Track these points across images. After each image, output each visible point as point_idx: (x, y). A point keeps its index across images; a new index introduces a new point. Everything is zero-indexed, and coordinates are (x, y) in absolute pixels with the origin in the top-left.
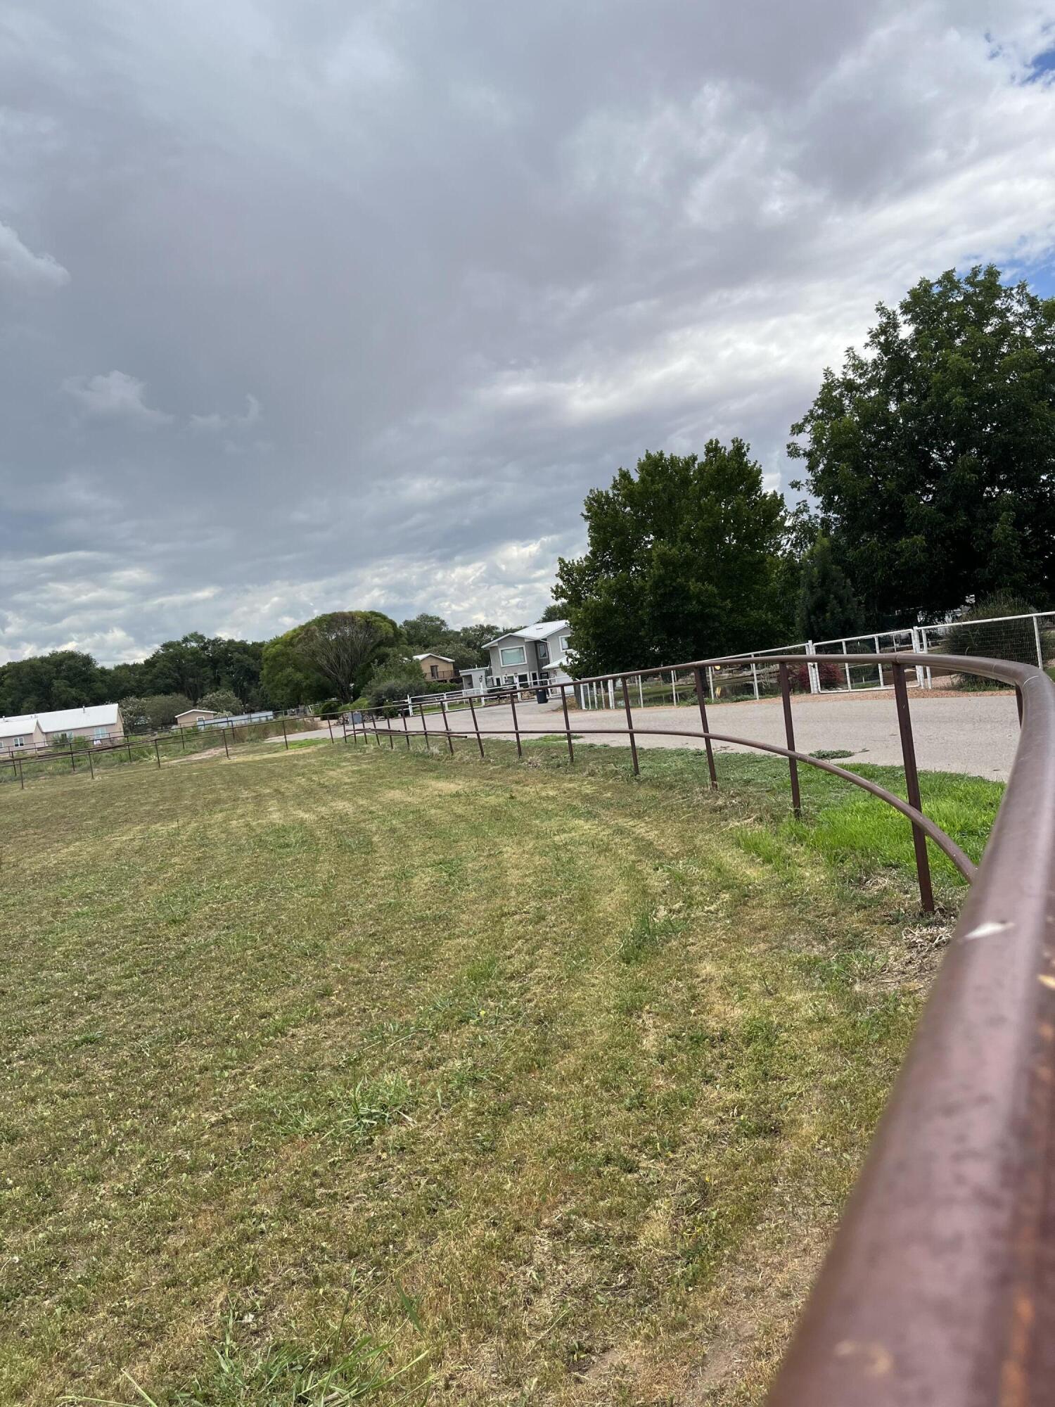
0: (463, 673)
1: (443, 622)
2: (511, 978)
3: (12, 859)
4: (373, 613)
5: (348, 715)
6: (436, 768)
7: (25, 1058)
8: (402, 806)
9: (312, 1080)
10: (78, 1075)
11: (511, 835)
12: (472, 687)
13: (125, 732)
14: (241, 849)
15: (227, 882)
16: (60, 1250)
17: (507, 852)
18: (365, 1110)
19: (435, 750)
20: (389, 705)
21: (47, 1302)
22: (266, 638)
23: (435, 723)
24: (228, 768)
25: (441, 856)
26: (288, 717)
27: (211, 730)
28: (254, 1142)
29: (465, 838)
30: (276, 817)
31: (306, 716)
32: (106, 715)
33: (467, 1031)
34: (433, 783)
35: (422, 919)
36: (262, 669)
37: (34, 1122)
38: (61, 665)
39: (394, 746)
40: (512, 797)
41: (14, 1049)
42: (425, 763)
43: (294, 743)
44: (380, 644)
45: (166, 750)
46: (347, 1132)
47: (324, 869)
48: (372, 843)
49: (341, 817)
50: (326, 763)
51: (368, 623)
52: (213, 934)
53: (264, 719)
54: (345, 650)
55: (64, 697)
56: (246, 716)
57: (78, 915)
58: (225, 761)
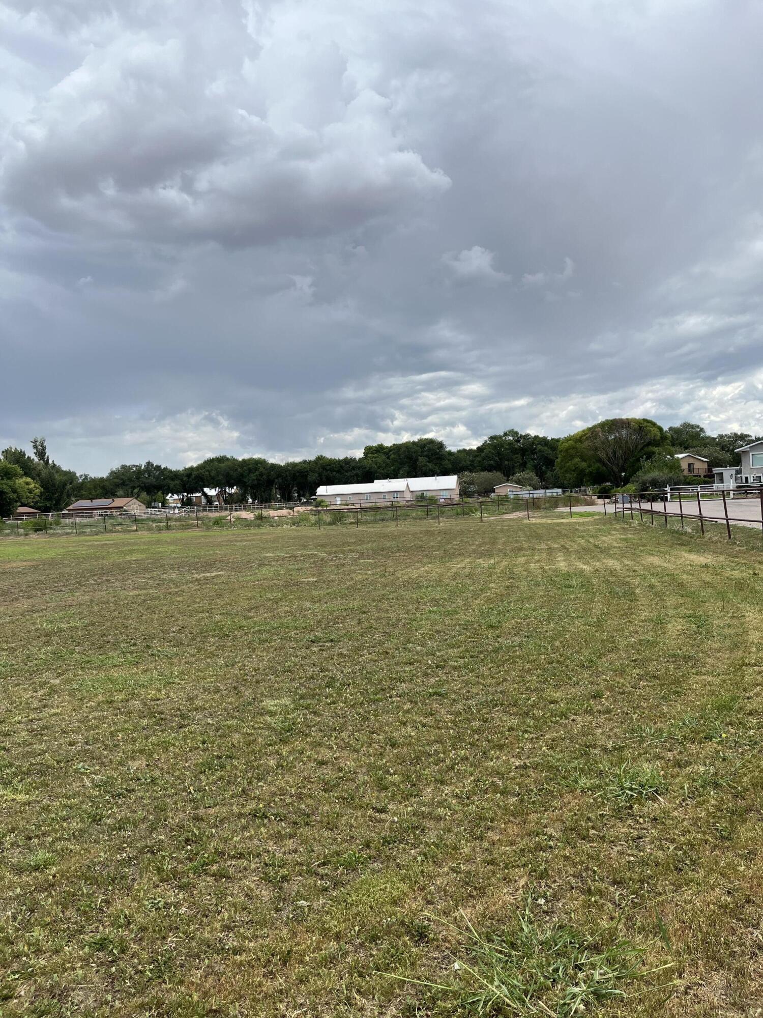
0: (716, 470)
1: (702, 430)
2: (750, 714)
3: (391, 570)
4: (645, 420)
5: (620, 497)
6: (688, 543)
7: (400, 696)
8: (660, 569)
9: (587, 754)
10: (432, 715)
11: (753, 603)
12: (723, 483)
13: (461, 495)
14: (537, 584)
15: (527, 605)
16: (421, 821)
17: (749, 616)
18: (627, 784)
19: (689, 530)
20: (652, 491)
21: (413, 851)
22: (562, 435)
23: (690, 508)
24: (529, 526)
25: (691, 611)
26: (573, 494)
27: (517, 498)
28: (545, 786)
29: (712, 601)
30: (562, 565)
31: (586, 495)
32: (449, 482)
33: (710, 747)
34: (686, 555)
35: (674, 656)
36: (557, 458)
37: (406, 738)
38: (424, 447)
39: (654, 523)
40: (755, 574)
41: (393, 689)
42: (679, 539)
43: (576, 513)
44: (649, 444)
45: (486, 509)
46: (613, 797)
47: (598, 606)
48: (634, 594)
49: (611, 572)
50: (600, 530)
51: (641, 428)
52: (518, 640)
53: (555, 494)
54: (620, 447)
55: (424, 469)
56: (543, 491)
57: (430, 612)
58: (526, 521)
